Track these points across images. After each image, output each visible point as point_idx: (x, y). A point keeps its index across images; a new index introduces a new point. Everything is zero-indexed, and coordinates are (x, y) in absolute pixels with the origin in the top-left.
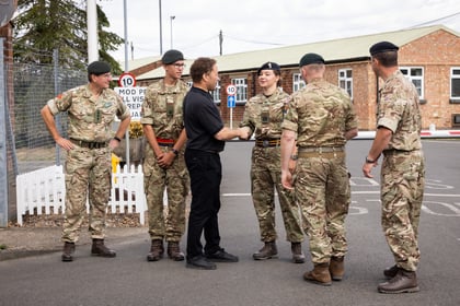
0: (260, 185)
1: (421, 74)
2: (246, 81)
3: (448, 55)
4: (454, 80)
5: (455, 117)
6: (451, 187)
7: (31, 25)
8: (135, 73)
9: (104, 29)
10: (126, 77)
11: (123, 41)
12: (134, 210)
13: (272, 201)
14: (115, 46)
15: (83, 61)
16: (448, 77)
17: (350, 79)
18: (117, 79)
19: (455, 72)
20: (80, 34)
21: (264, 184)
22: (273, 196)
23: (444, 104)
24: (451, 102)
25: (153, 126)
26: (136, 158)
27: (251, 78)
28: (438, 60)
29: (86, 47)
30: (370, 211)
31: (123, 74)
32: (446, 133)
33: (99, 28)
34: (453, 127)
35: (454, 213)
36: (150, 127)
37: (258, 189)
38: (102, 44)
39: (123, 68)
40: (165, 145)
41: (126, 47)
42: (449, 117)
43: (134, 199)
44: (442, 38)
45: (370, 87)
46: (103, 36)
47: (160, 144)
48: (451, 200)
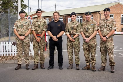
0: (70, 48)
1: (113, 16)
2: (63, 18)
3: (121, 11)
4: (122, 18)
5: (122, 28)
6: (121, 48)
7: (2, 2)
8: (31, 16)
9: (23, 3)
10: (29, 17)
11: (28, 7)
12: (31, 55)
13: (73, 52)
14: (26, 8)
15: (16, 12)
16: (120, 17)
17: (92, 18)
18: (26, 17)
19: (122, 16)
20: (16, 4)
21: (71, 48)
22: (73, 51)
23: (119, 25)
24: (121, 24)
25: (35, 31)
26: (31, 40)
27: (64, 17)
28: (118, 12)
29: (17, 8)
30: (98, 55)
31: (28, 16)
32: (120, 33)
33: (21, 3)
34: (122, 31)
35: (122, 56)
36: (34, 31)
37: (69, 49)
38: (22, 8)
39: (28, 14)
40: (38, 36)
41: (29, 8)
42: (121, 29)
43: (31, 51)
44: (119, 6)
45: (98, 20)
46: (22, 5)
47: (37, 36)
48: (121, 52)
